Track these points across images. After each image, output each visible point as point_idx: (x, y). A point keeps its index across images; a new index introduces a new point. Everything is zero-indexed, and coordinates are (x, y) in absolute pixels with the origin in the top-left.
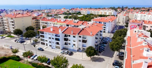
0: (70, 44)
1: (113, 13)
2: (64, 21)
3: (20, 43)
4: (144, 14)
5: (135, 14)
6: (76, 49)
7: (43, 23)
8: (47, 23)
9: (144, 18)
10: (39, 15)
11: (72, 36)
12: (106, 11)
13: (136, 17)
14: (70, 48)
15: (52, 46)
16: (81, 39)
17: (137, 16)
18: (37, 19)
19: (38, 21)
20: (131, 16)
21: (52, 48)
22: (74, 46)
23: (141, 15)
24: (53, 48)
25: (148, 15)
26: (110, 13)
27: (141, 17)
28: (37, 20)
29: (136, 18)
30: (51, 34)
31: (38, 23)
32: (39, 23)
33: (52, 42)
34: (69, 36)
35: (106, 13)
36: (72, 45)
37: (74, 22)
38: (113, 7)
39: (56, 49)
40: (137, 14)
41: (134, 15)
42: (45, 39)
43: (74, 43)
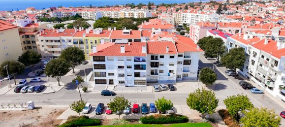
0: (161, 71)
1: (145, 13)
2: (101, 33)
3: (35, 93)
4: (195, 13)
5: (182, 14)
6: (175, 79)
7: (47, 41)
8: (59, 41)
9: (197, 19)
10: (28, 25)
11: (167, 57)
12: (132, 11)
13: (184, 18)
14: (161, 79)
15: (126, 82)
16: (182, 59)
17: (186, 17)
18: (26, 34)
19: (30, 39)
20: (177, 18)
21: (127, 86)
22: (171, 74)
23: (192, 15)
24: (129, 85)
25: (202, 15)
26: (140, 15)
27: (192, 17)
28: (28, 36)
29: (184, 20)
30: (125, 58)
31: (29, 42)
32: (34, 42)
33: (126, 75)
34: (162, 57)
35: (133, 14)
36: (166, 72)
37: (124, 33)
38: (131, 4)
39: (136, 85)
40: (185, 14)
41: (182, 16)
42: (107, 71)
43: (171, 68)
